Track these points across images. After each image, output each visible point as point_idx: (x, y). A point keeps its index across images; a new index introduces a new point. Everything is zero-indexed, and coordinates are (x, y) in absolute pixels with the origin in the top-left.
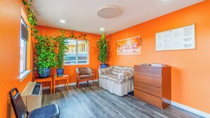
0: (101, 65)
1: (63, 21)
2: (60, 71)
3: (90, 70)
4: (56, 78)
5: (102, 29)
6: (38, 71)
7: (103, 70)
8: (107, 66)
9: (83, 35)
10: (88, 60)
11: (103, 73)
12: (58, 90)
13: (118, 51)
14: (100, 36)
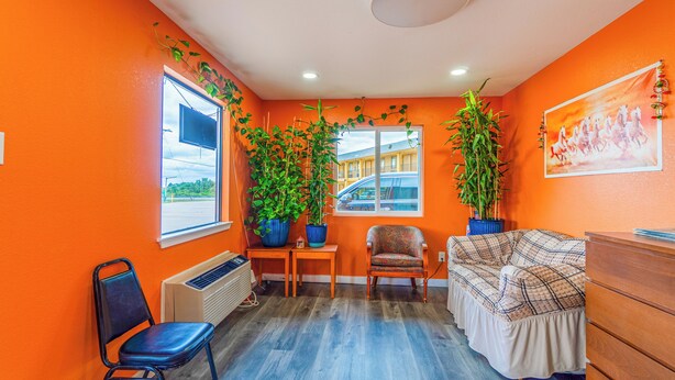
0: (472, 220)
1: (310, 76)
2: (315, 232)
3: (417, 239)
4: (301, 253)
5: (459, 72)
6: (254, 225)
7: (468, 243)
8: (502, 226)
9: (397, 110)
10: (419, 201)
11: (463, 258)
12: (304, 290)
13: (550, 161)
14: (460, 101)
